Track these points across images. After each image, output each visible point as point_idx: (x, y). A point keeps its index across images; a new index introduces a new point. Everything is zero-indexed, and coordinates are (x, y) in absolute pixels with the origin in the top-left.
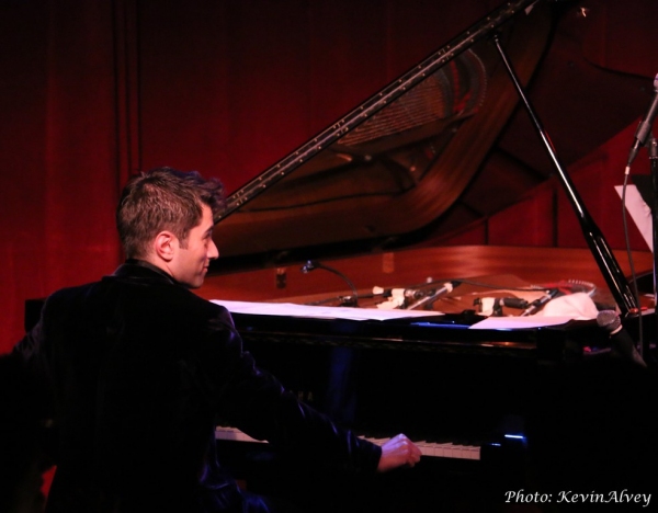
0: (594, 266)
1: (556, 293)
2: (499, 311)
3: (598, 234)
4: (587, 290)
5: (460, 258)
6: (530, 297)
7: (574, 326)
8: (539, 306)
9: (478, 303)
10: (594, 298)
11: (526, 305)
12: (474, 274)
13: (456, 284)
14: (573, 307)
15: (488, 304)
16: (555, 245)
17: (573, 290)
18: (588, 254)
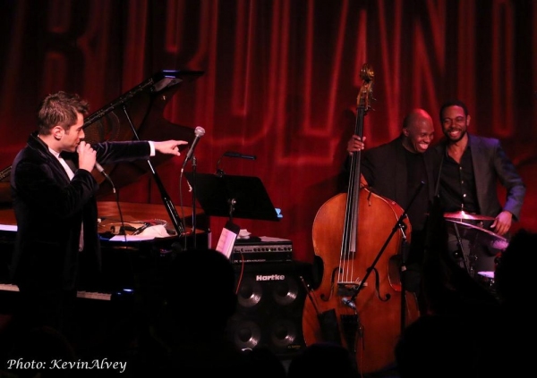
0: (166, 212)
1: (149, 225)
2: (122, 233)
3: (169, 199)
4: (163, 223)
5: (106, 207)
6: (137, 226)
7: (157, 240)
8: (141, 230)
9: (113, 228)
10: (166, 227)
11: (135, 230)
12: (111, 215)
13: (102, 219)
14: (156, 231)
15: (117, 229)
16: (149, 202)
17: (157, 224)
18: (164, 207)
